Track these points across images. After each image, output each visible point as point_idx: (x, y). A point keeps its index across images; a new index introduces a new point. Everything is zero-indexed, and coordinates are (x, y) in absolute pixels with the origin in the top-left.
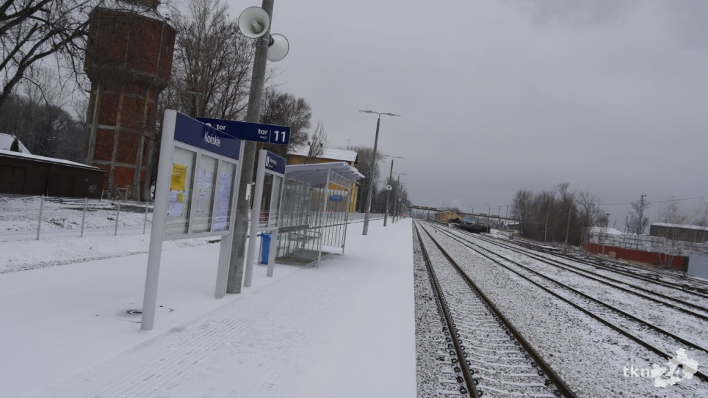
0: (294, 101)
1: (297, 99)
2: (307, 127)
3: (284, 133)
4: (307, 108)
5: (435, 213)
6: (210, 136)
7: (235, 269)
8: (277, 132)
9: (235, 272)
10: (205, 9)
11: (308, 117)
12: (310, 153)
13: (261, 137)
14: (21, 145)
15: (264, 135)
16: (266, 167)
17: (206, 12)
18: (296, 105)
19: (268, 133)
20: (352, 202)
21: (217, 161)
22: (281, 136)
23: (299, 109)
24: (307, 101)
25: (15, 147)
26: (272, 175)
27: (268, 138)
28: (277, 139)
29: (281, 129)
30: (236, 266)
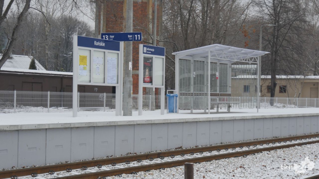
3: (139, 36)
6: (98, 42)
7: (127, 104)
8: (136, 36)
9: (127, 106)
13: (130, 39)
14: (37, 64)
15: (131, 38)
16: (144, 53)
19: (132, 37)
21: (105, 52)
22: (138, 37)
25: (33, 66)
26: (152, 57)
27: (132, 39)
28: (136, 39)
29: (137, 34)
30: (127, 103)
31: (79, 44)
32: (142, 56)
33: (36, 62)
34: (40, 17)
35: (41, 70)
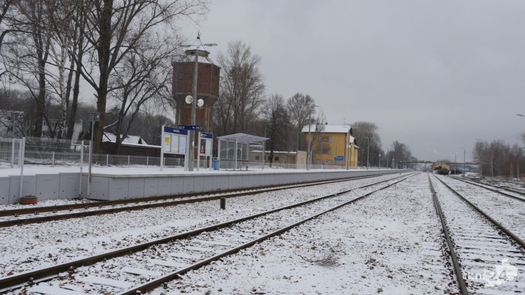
0: (303, 97)
1: (305, 96)
2: (314, 113)
3: (199, 127)
4: (312, 101)
5: (431, 164)
6: (176, 130)
9: (191, 165)
10: (238, 51)
11: (313, 106)
12: (317, 129)
13: (193, 129)
14: (143, 141)
16: (201, 137)
17: (238, 52)
18: (305, 100)
20: (352, 160)
21: (179, 136)
23: (307, 102)
24: (312, 97)
25: (140, 142)
26: (206, 139)
28: (197, 129)
31: (165, 131)
32: (200, 139)
33: (142, 140)
34: (145, 115)
35: (144, 144)
